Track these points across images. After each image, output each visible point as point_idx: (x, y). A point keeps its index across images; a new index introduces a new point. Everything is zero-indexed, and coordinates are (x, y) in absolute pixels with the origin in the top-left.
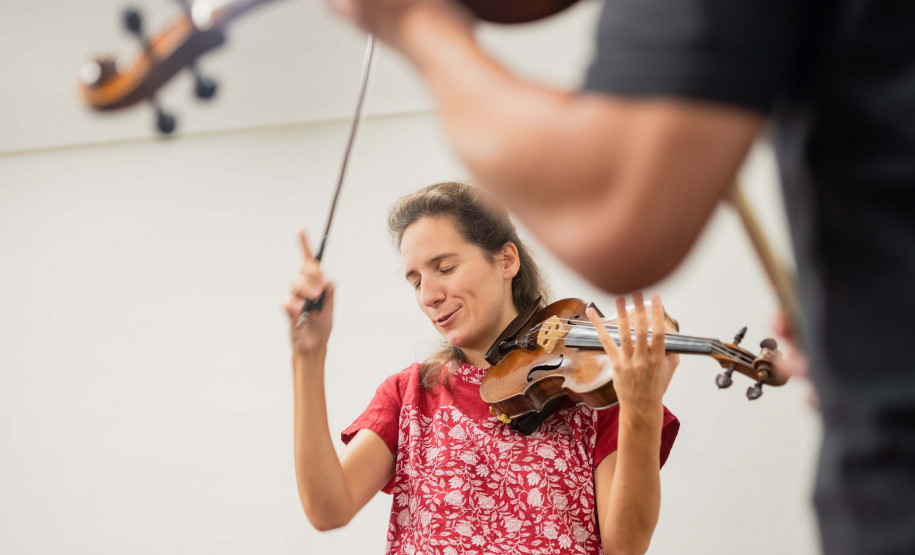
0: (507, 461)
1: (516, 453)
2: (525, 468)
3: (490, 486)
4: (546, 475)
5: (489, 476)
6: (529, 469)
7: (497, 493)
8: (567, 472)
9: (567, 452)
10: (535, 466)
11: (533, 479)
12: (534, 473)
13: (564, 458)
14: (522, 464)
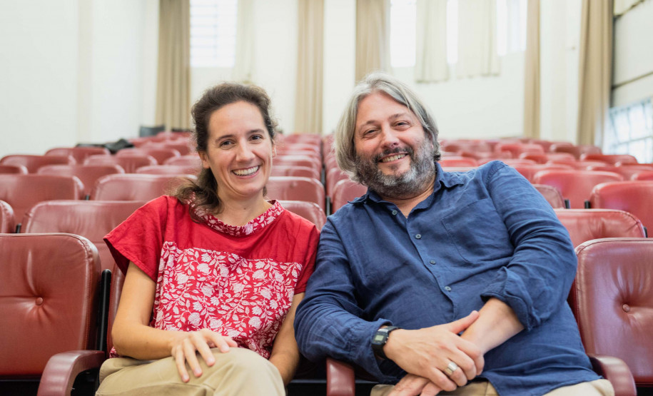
0: (239, 299)
1: (246, 293)
2: (252, 303)
3: (220, 312)
4: (265, 310)
5: (219, 306)
6: (255, 304)
7: (224, 317)
8: (277, 309)
9: (278, 295)
10: (259, 303)
11: (257, 311)
12: (257, 307)
13: (276, 300)
14: (250, 301)
